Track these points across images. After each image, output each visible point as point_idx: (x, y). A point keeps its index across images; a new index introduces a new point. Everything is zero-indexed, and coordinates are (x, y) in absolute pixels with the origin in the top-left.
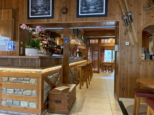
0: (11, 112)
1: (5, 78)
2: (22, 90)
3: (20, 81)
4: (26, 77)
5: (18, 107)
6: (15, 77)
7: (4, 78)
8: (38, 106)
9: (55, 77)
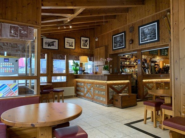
1: (95, 85)
2: (101, 91)
3: (100, 87)
4: (102, 85)
5: (100, 100)
6: (98, 85)
8: (106, 100)
9: (121, 87)
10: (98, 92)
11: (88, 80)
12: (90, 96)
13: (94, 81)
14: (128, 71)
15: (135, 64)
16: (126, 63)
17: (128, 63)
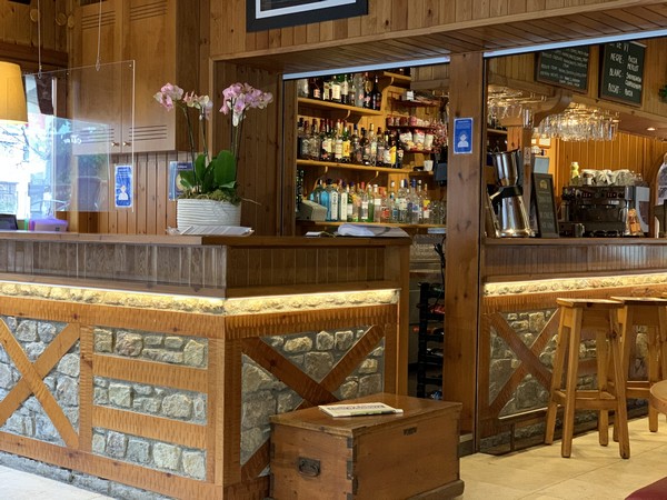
0: (121, 489)
1: (102, 334)
2: (159, 391)
3: (151, 351)
4: (172, 331)
5: (146, 467)
6: (134, 332)
7: (98, 333)
8: (211, 469)
9: (335, 350)
10: (133, 394)
11: (25, 286)
12: (50, 429)
13: (89, 292)
14: (347, 210)
15: (390, 156)
16: (328, 145)
17: (342, 149)
